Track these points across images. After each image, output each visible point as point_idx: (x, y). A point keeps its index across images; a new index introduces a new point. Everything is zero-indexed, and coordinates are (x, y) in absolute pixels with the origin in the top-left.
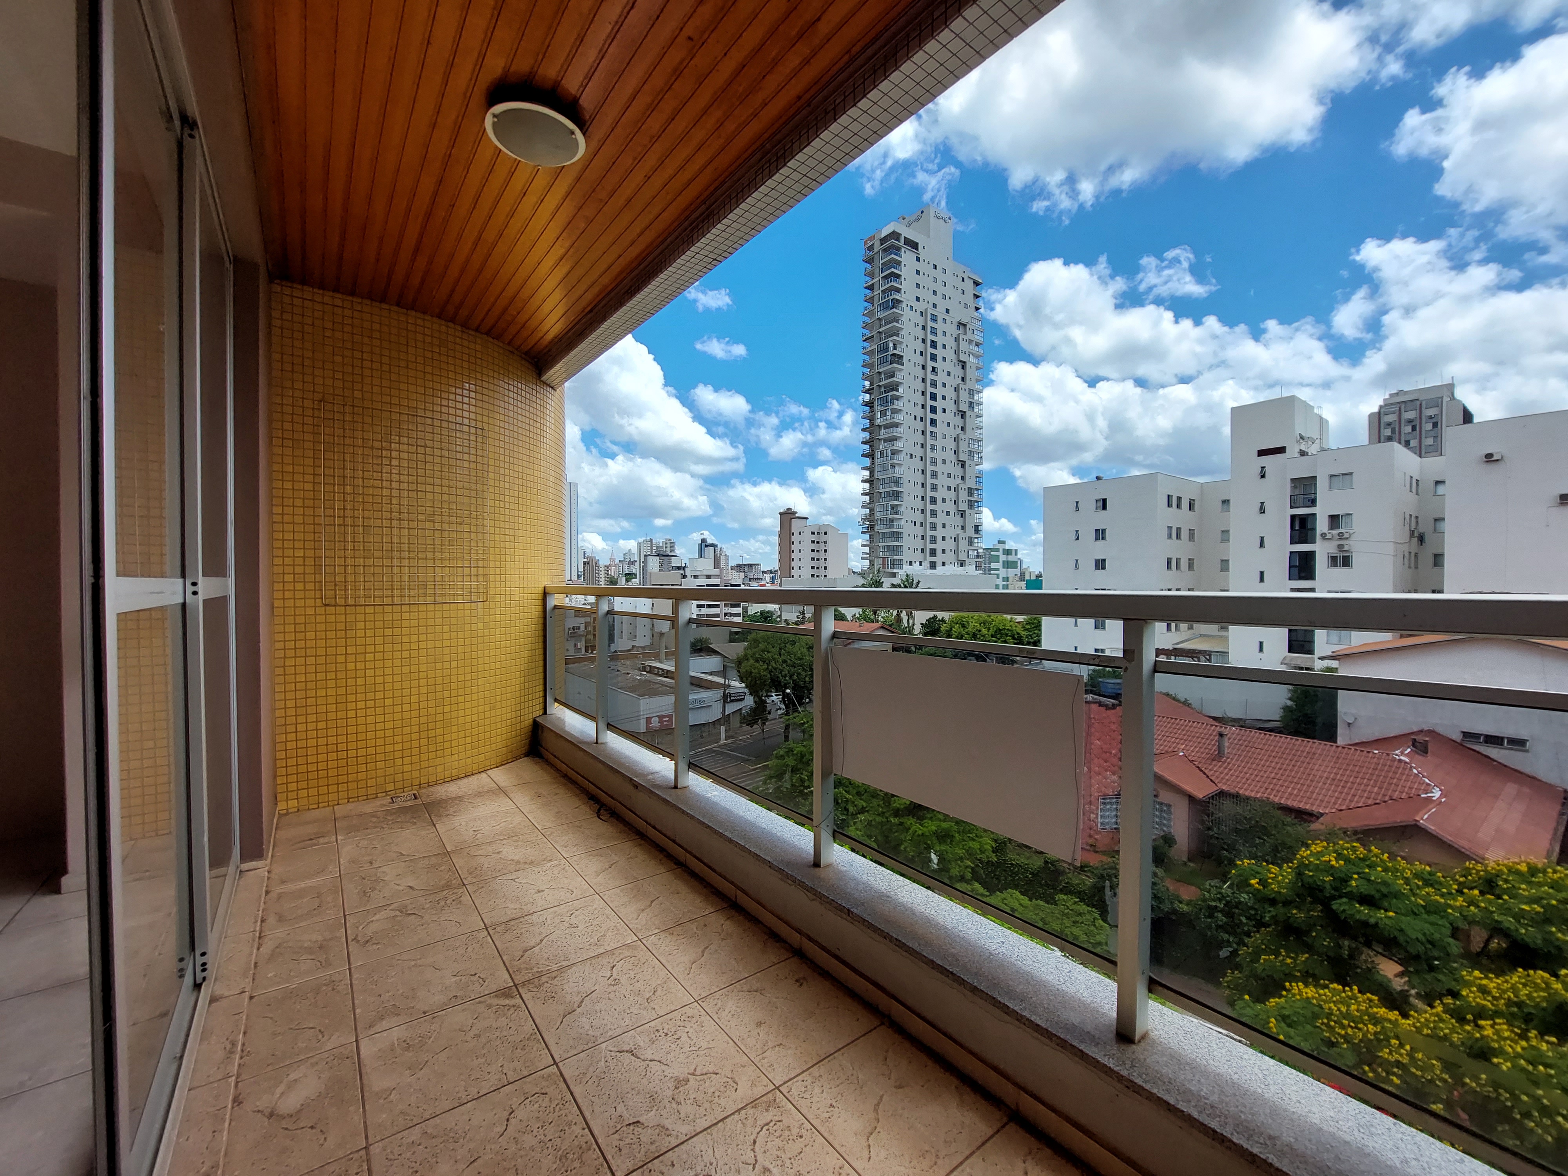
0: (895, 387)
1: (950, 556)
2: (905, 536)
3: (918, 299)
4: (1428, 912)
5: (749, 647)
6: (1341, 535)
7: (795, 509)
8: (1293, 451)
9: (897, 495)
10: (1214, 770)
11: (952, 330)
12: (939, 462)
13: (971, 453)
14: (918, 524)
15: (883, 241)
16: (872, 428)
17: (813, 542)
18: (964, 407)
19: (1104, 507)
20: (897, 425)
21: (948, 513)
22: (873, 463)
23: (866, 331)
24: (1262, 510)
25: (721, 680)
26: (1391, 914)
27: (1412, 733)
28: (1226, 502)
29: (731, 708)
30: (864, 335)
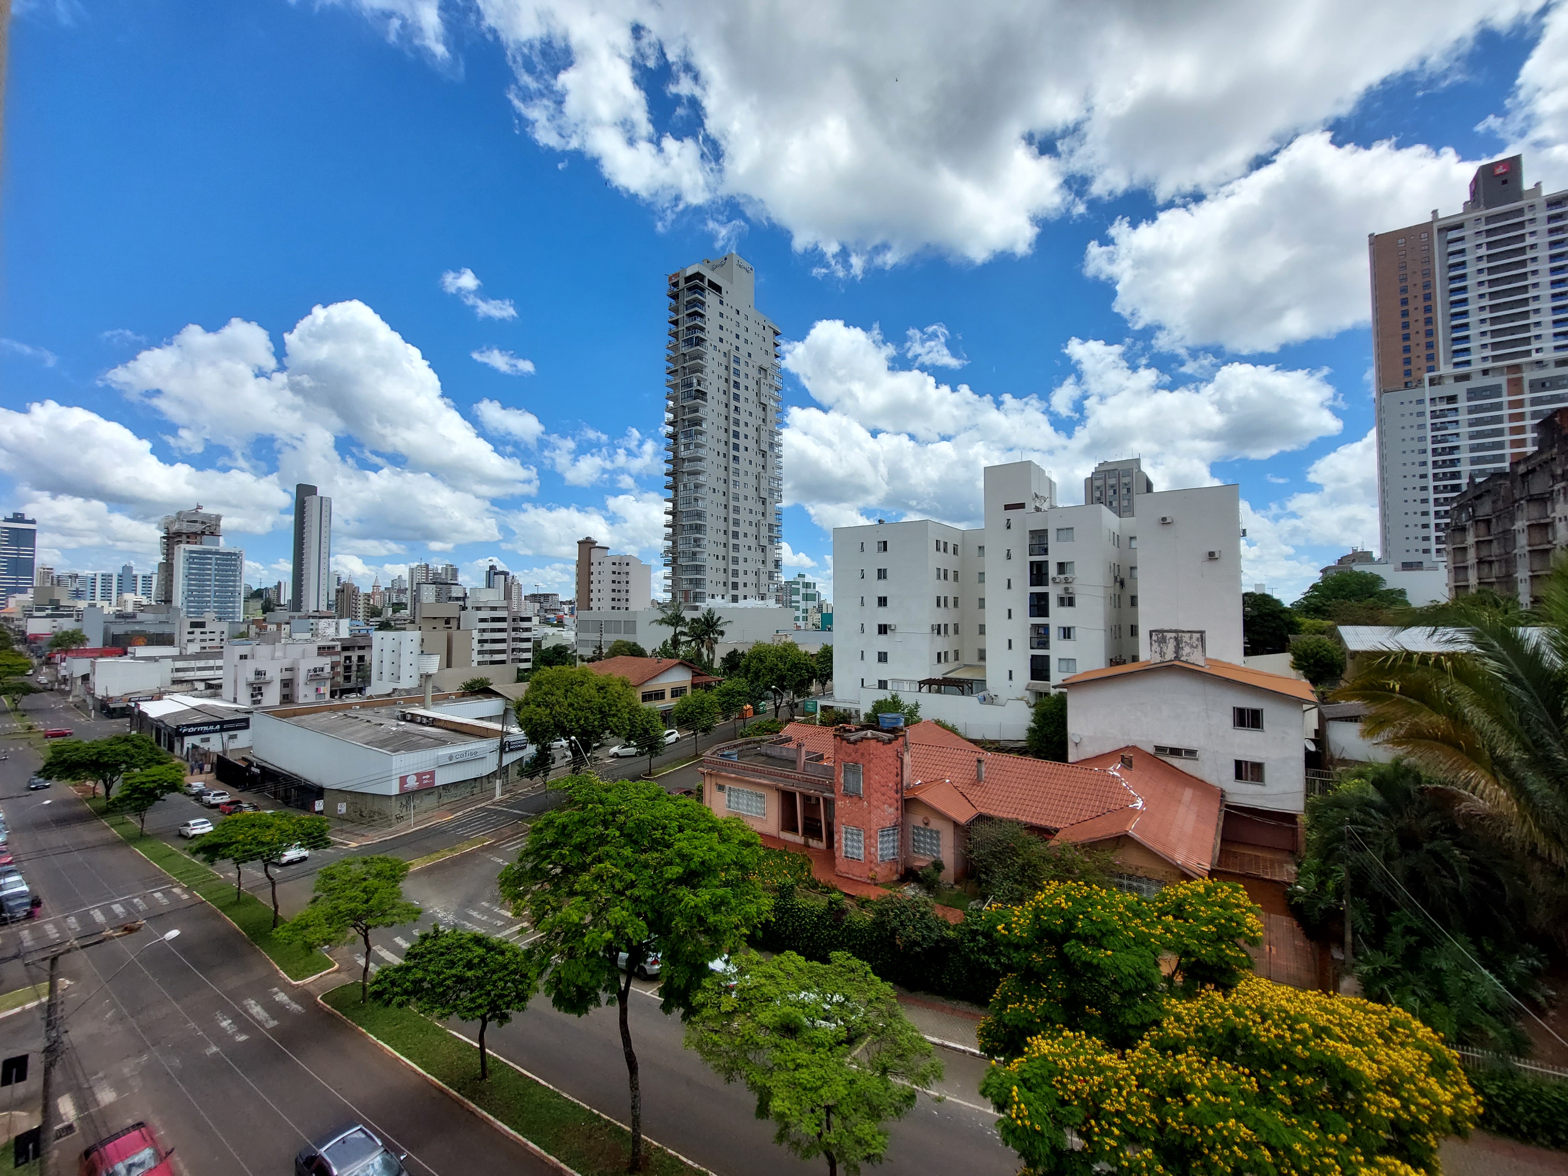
0: (698, 422)
1: (751, 590)
2: (708, 569)
3: (721, 340)
4: (1136, 944)
5: (531, 690)
6: (1066, 579)
7: (594, 538)
8: (1030, 507)
9: (698, 528)
10: (975, 794)
11: (754, 373)
12: (741, 498)
13: (771, 491)
14: (720, 558)
15: (688, 279)
16: (676, 461)
17: (614, 573)
18: (764, 447)
19: (885, 549)
20: (700, 459)
21: (750, 548)
22: (676, 495)
23: (670, 365)
24: (1009, 557)
25: (498, 727)
26: (1109, 953)
27: (1121, 750)
28: (981, 548)
29: (508, 759)
30: (668, 368)
